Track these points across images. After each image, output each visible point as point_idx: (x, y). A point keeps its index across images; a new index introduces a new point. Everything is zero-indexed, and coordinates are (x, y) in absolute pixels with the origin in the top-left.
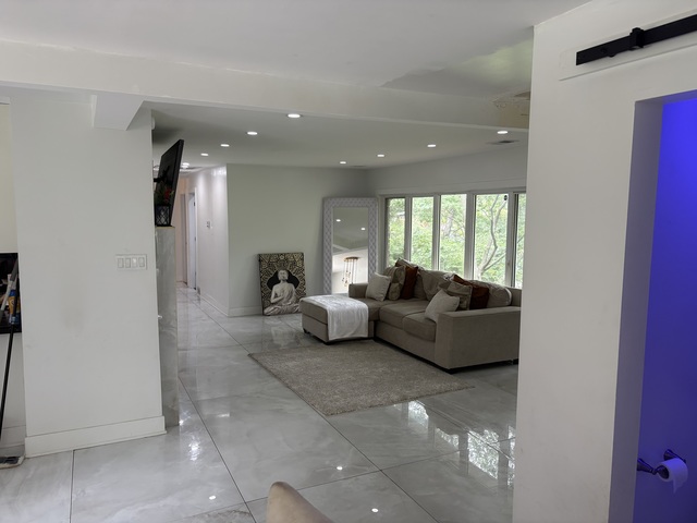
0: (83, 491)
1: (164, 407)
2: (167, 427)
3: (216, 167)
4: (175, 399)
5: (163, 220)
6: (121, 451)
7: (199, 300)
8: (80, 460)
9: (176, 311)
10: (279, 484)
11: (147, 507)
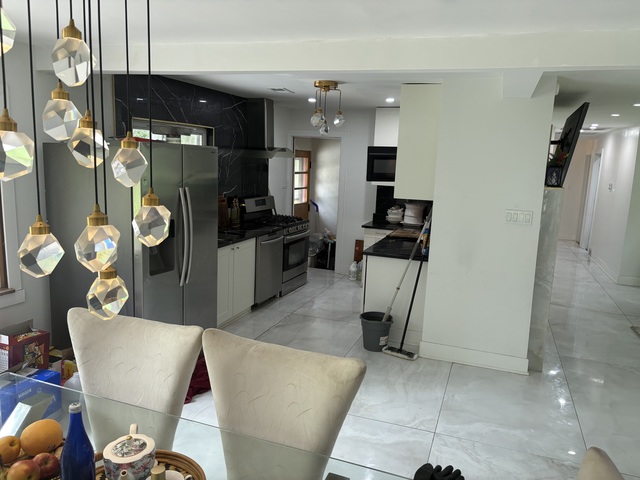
0: (453, 396)
1: (530, 352)
2: (530, 369)
3: (628, 128)
4: (541, 348)
5: (554, 181)
6: (488, 376)
7: (589, 261)
8: (456, 372)
9: (553, 267)
10: (597, 450)
11: (500, 429)
